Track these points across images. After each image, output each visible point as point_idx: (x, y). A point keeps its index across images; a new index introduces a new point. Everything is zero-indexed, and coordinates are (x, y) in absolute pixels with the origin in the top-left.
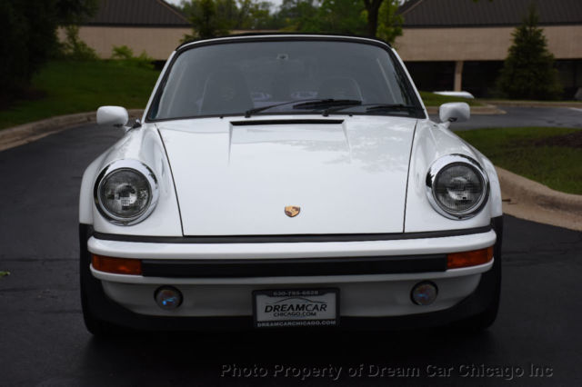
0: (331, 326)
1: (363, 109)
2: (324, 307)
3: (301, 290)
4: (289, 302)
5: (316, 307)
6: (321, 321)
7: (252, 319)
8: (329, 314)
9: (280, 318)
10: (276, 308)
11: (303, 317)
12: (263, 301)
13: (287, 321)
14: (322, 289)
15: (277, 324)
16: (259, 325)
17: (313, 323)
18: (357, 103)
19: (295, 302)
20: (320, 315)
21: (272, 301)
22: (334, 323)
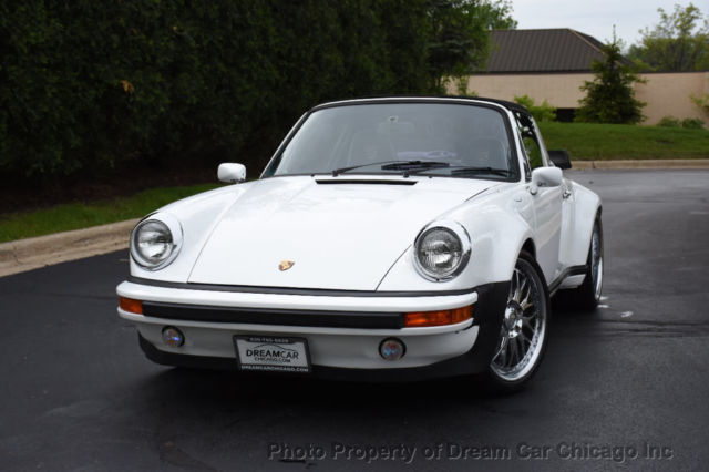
0: (304, 374)
1: (448, 171)
2: (296, 355)
3: (274, 337)
4: (266, 348)
5: (289, 355)
6: (296, 368)
7: (235, 361)
8: (300, 362)
9: (260, 362)
10: (255, 353)
11: (280, 363)
12: (243, 345)
13: (267, 366)
14: (293, 338)
15: (257, 368)
16: (243, 367)
17: (289, 369)
18: (445, 165)
19: (272, 348)
20: (294, 362)
21: (252, 346)
22: (306, 370)
